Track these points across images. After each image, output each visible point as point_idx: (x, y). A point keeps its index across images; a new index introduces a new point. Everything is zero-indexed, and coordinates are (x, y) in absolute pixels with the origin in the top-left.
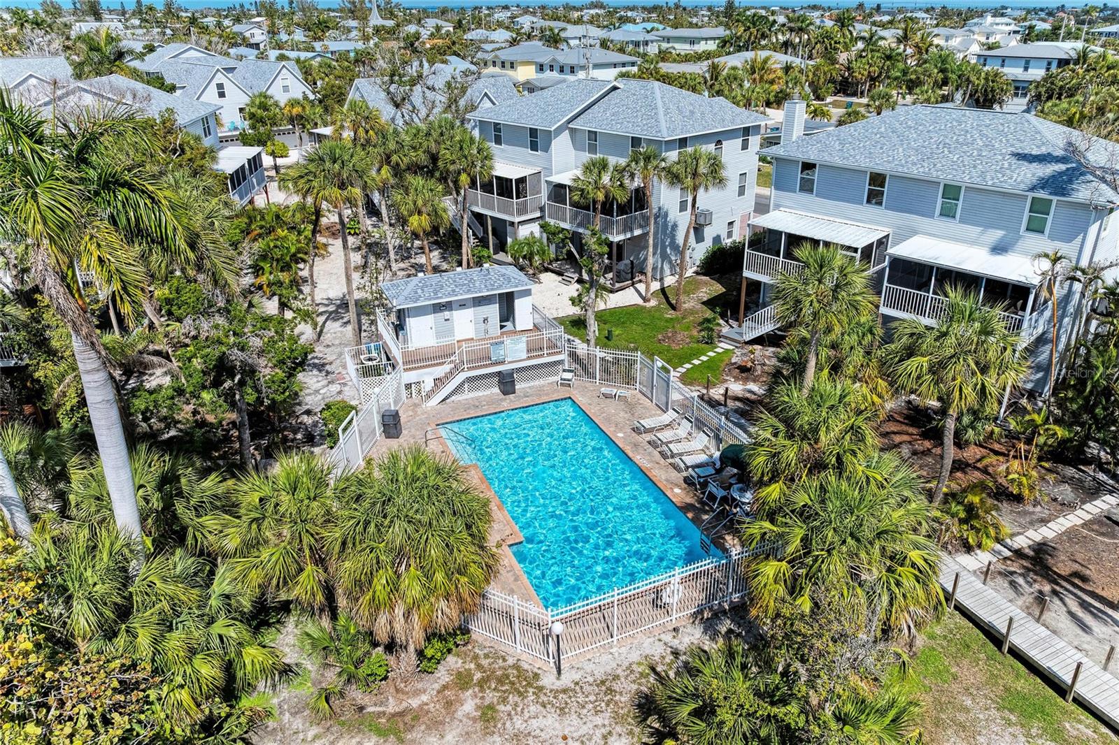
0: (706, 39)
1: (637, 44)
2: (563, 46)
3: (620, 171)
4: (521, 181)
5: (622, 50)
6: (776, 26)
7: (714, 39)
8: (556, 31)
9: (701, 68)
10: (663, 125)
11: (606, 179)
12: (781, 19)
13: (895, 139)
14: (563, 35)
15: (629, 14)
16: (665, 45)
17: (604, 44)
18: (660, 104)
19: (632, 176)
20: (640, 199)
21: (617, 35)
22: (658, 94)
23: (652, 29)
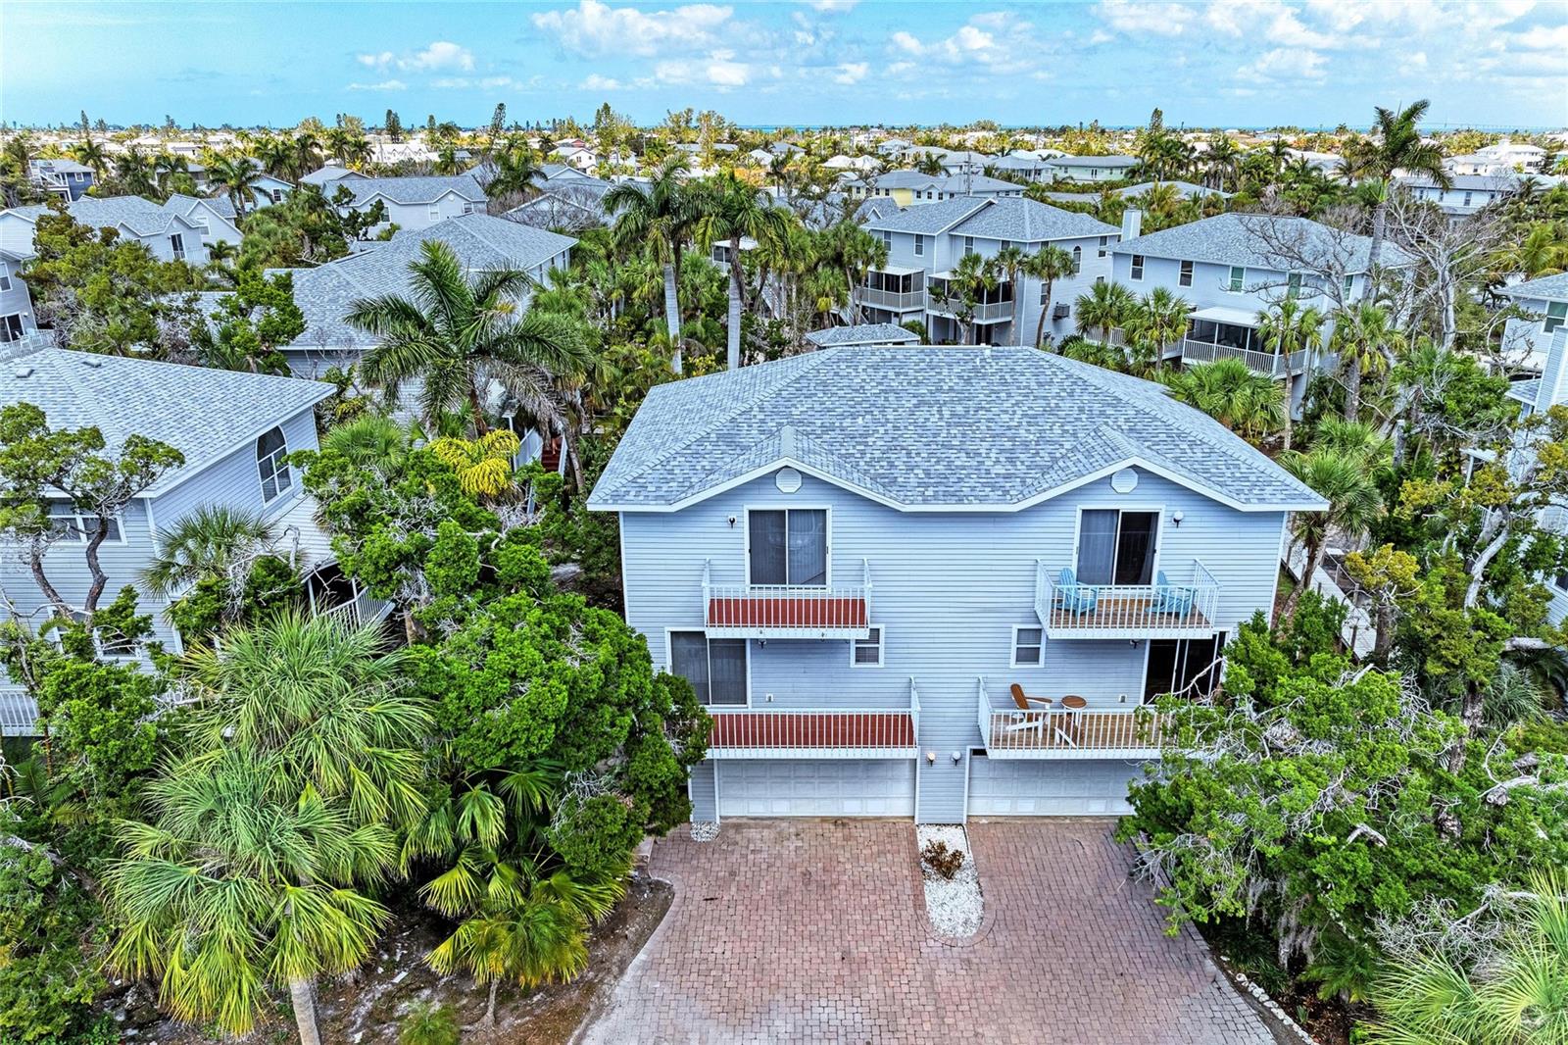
0: (1111, 168)
1: (1028, 172)
2: (943, 175)
3: (989, 265)
4: (907, 278)
5: (1009, 179)
6: (1196, 154)
7: (1121, 168)
8: (934, 157)
9: (1095, 199)
10: (1028, 231)
11: (979, 272)
12: (1202, 147)
13: (1203, 237)
14: (942, 162)
15: (1027, 137)
16: (1061, 174)
17: (988, 172)
18: (1027, 216)
19: (1000, 271)
20: (1007, 292)
21: (1004, 163)
22: (1026, 207)
23: (1049, 156)
